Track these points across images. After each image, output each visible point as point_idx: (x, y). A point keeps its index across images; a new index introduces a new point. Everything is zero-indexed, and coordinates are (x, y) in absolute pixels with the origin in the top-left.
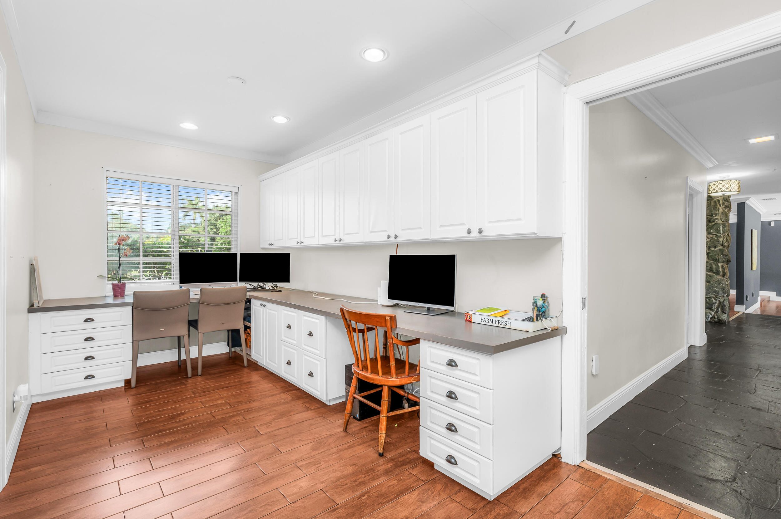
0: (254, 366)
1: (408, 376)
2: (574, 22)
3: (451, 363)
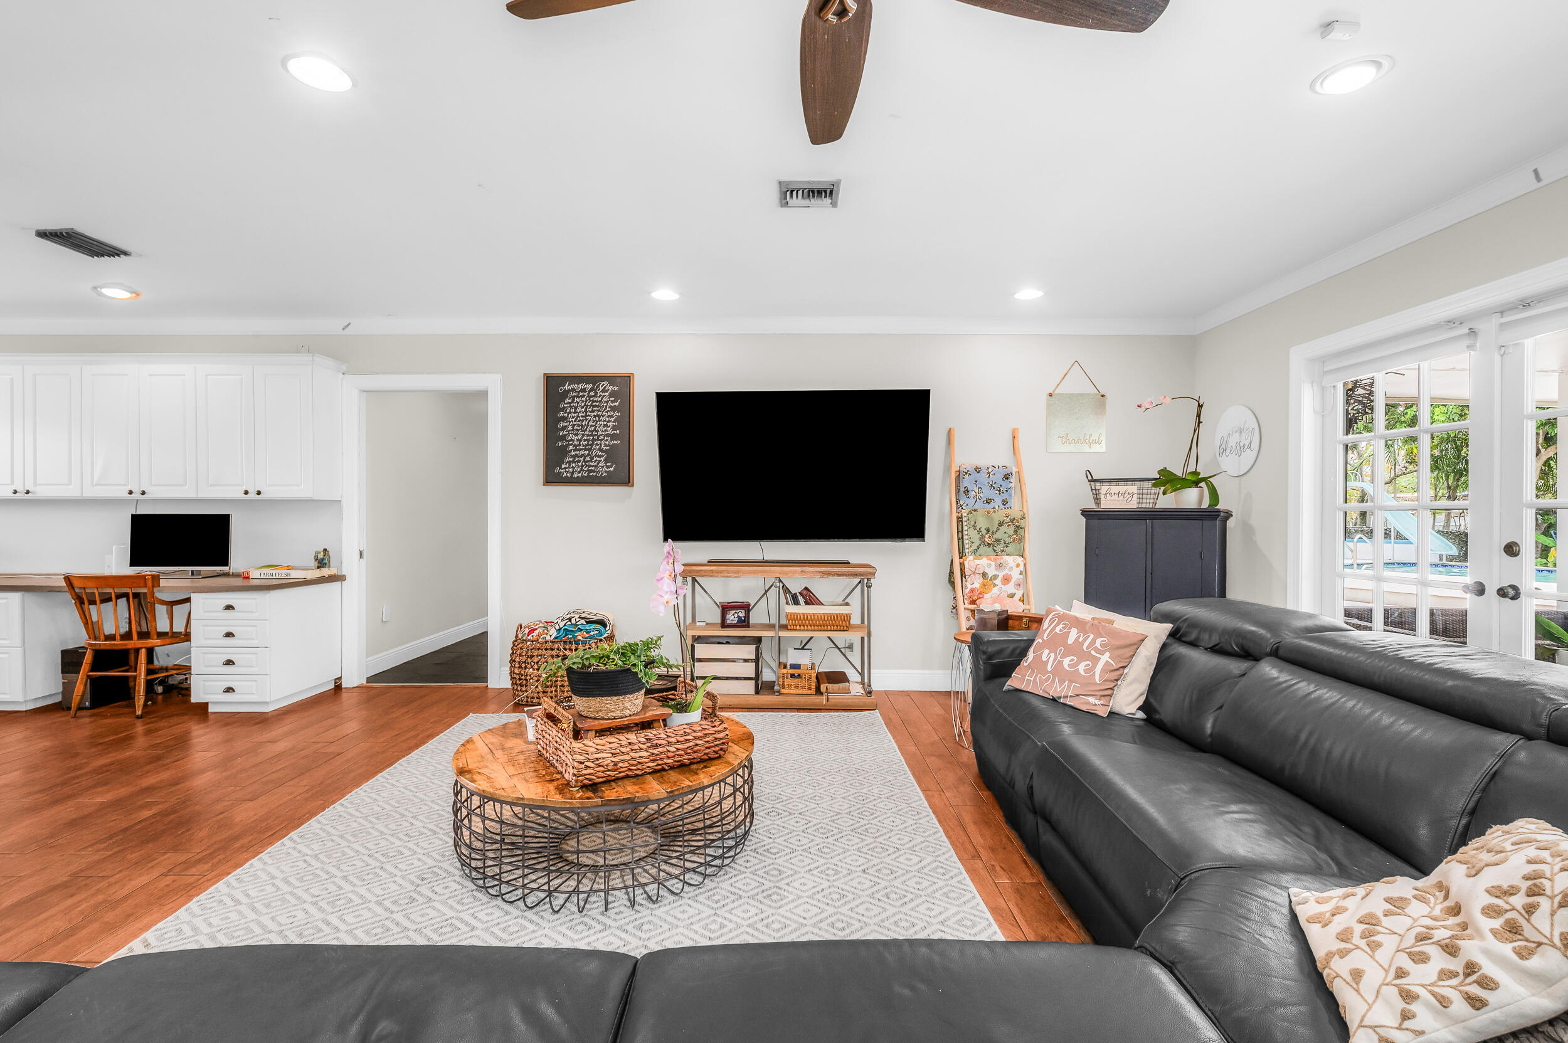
2: (350, 324)
3: (229, 607)
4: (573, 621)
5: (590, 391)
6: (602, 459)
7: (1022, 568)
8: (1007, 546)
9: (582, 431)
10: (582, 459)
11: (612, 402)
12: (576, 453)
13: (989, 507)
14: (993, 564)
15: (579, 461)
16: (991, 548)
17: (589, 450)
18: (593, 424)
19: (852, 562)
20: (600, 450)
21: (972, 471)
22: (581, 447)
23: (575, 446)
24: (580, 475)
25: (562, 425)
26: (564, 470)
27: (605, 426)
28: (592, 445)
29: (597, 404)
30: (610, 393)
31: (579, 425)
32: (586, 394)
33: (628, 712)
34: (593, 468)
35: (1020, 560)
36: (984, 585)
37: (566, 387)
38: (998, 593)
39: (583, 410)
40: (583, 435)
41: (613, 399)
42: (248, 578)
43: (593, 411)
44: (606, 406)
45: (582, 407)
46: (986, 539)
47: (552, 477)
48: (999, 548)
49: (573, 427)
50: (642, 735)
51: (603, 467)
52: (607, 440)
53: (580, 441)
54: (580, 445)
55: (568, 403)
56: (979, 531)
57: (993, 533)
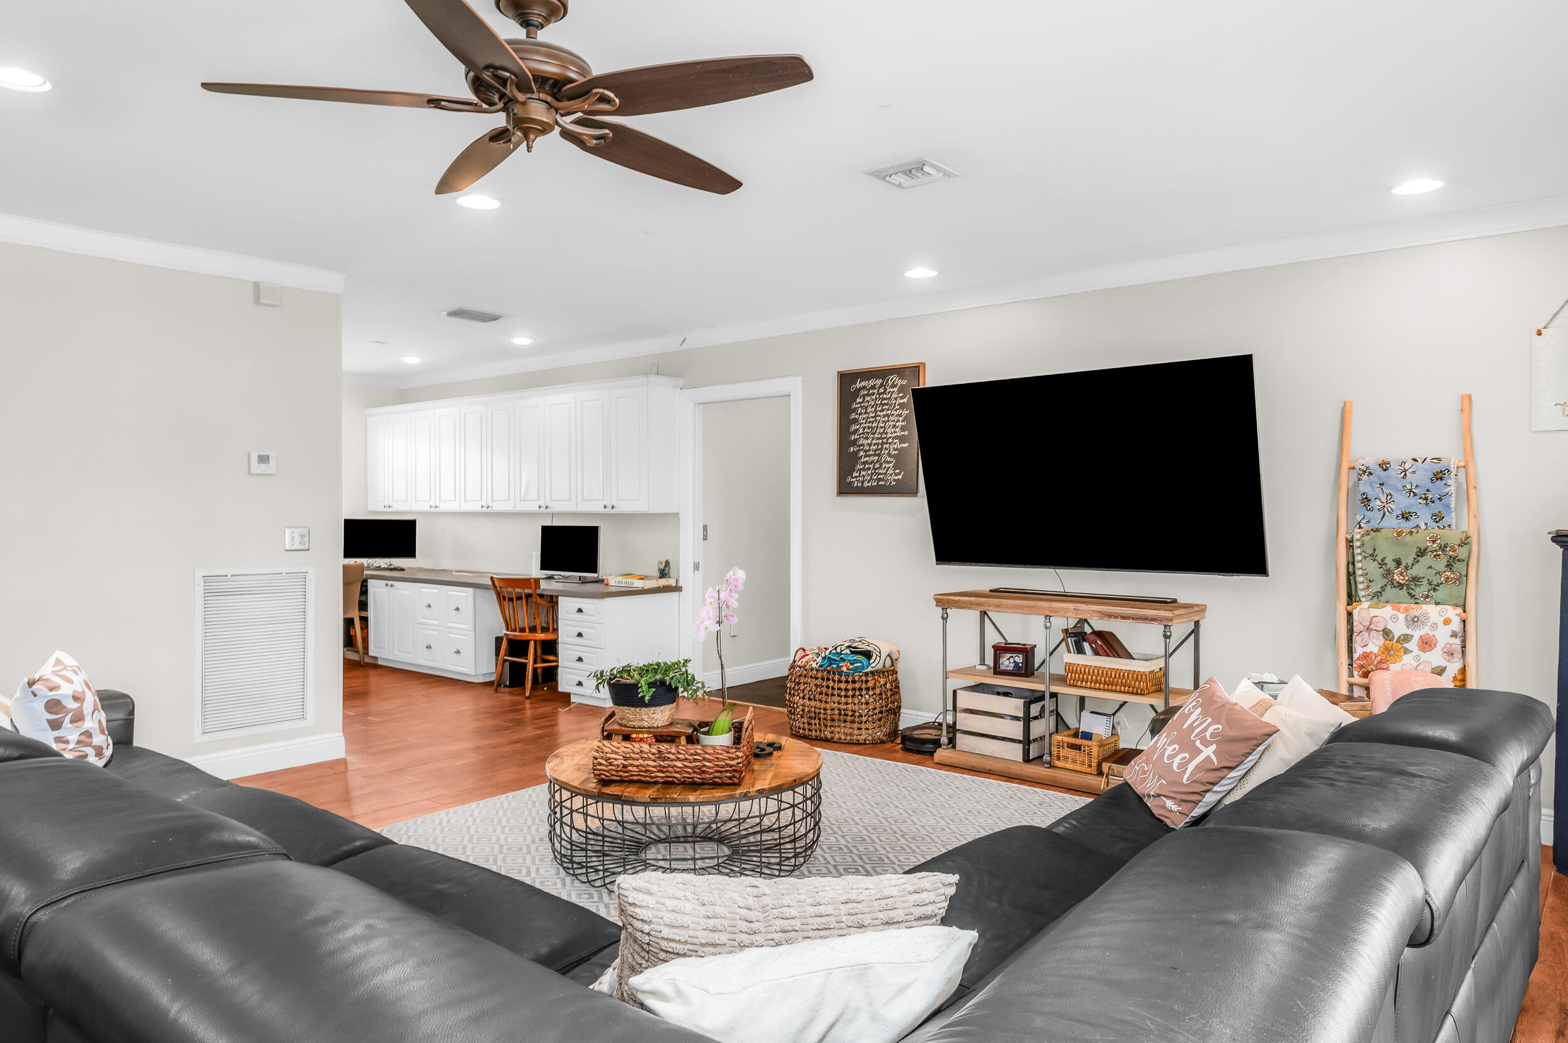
0: (375, 666)
1: (552, 633)
2: (685, 339)
3: (580, 611)
4: (839, 650)
5: (879, 388)
6: (891, 465)
7: (1456, 625)
8: (1435, 590)
9: (872, 434)
10: (871, 466)
11: (902, 398)
12: (866, 459)
13: (1406, 526)
14: (1402, 616)
15: (869, 469)
16: (1404, 592)
17: (879, 455)
18: (883, 425)
19: (1181, 600)
20: (889, 455)
21: (1374, 467)
22: (871, 453)
23: (866, 451)
24: (870, 484)
25: (854, 427)
26: (855, 480)
27: (894, 426)
28: (881, 449)
29: (886, 402)
30: (899, 388)
31: (869, 428)
32: (876, 391)
33: (647, 724)
34: (882, 477)
35: (1453, 613)
36: (1387, 650)
37: (858, 385)
38: (1415, 664)
39: (873, 409)
40: (873, 438)
41: (901, 395)
42: (607, 585)
43: (882, 410)
44: (895, 404)
45: (872, 407)
46: (1396, 577)
47: (845, 489)
48: (1419, 591)
49: (864, 430)
50: (655, 747)
51: (891, 475)
52: (895, 443)
53: (870, 445)
54: (869, 450)
55: (859, 403)
56: (1382, 563)
57: (1406, 567)
